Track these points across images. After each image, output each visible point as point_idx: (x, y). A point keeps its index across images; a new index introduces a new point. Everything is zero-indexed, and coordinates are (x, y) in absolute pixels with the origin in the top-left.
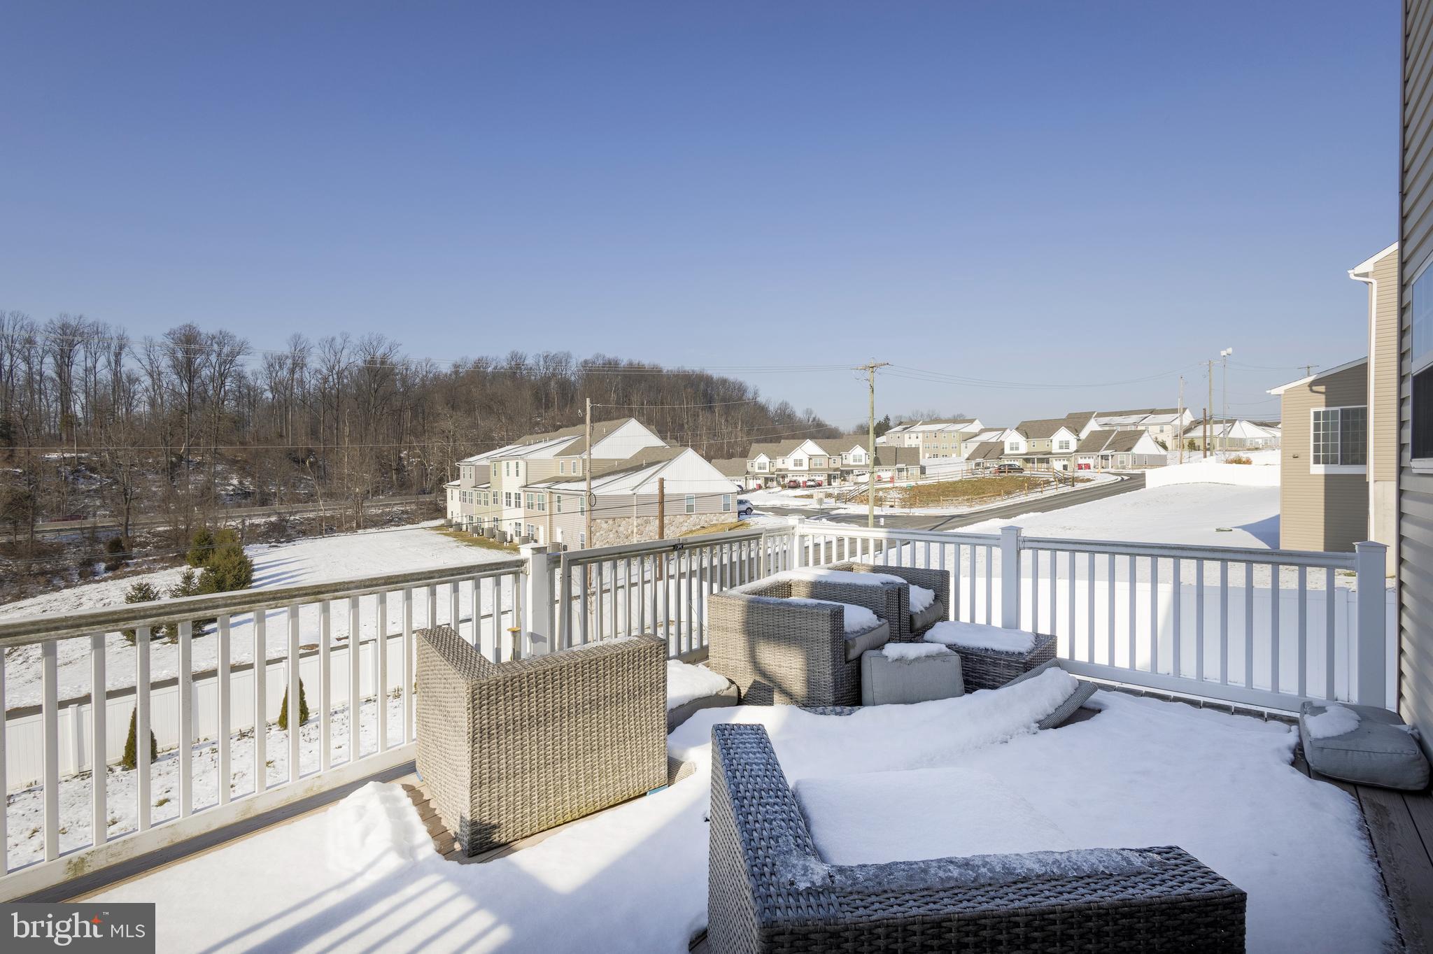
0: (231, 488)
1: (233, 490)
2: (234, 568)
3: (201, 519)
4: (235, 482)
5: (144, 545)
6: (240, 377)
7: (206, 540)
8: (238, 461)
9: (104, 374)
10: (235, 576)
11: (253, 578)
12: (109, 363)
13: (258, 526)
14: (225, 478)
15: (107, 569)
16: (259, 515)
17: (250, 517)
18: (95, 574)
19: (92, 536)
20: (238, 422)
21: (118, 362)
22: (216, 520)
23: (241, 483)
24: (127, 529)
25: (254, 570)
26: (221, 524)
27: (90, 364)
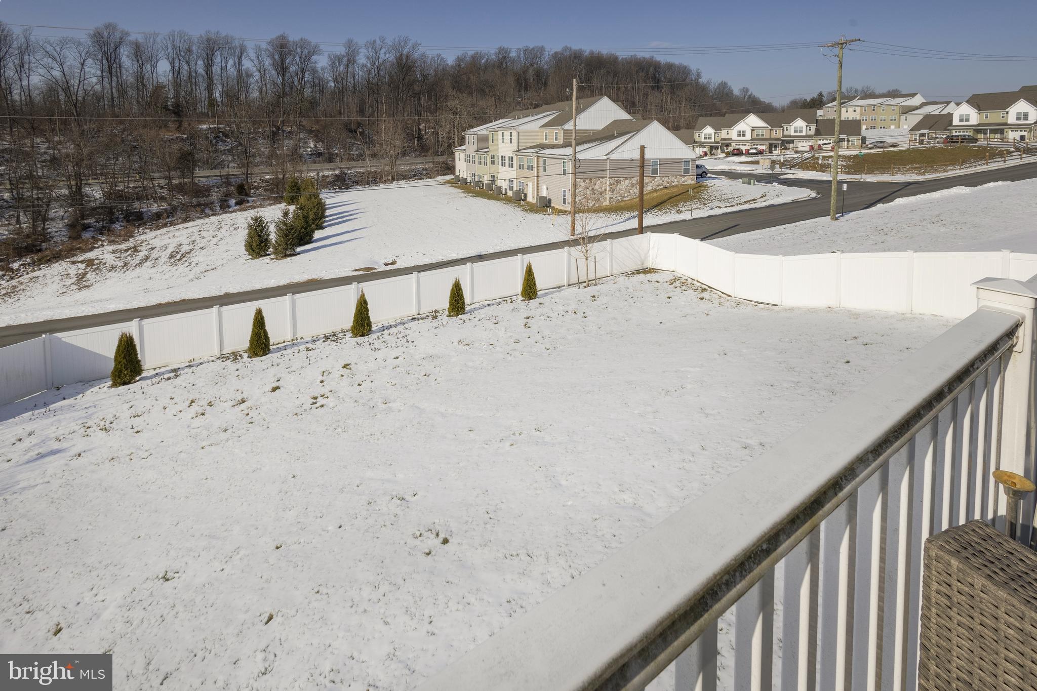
0: (309, 150)
1: (310, 151)
2: (314, 207)
3: (293, 172)
4: (312, 145)
5: (257, 188)
6: (314, 71)
7: (295, 186)
8: (314, 131)
9: (232, 71)
10: (314, 213)
11: (326, 214)
12: (235, 64)
13: (327, 176)
14: (306, 143)
15: (237, 204)
16: (328, 169)
17: (322, 170)
18: (229, 207)
19: (227, 182)
20: (313, 103)
21: (240, 63)
22: (301, 172)
23: (315, 146)
24: (247, 177)
25: (326, 209)
26: (304, 175)
27: (224, 65)
